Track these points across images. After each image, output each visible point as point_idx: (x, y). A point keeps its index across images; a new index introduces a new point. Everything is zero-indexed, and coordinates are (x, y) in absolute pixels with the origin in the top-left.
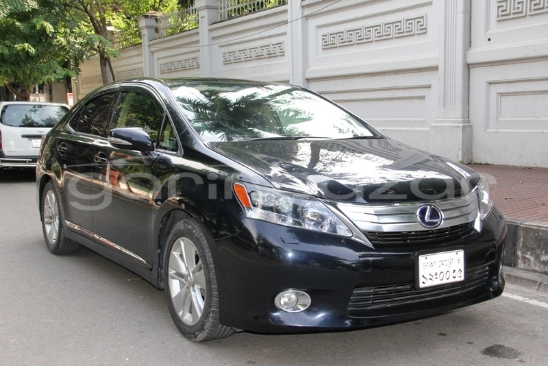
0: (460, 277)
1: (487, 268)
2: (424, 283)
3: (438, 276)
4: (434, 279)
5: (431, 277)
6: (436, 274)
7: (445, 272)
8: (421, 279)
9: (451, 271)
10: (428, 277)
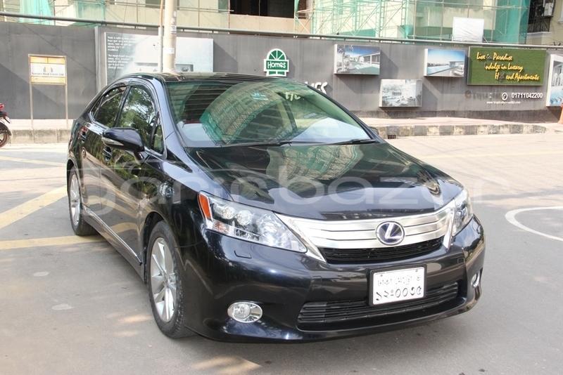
0: (420, 294)
1: (456, 283)
2: (377, 300)
3: (394, 293)
4: (389, 296)
5: (386, 294)
6: (392, 291)
7: (402, 290)
8: (375, 296)
9: (410, 288)
10: (383, 294)
